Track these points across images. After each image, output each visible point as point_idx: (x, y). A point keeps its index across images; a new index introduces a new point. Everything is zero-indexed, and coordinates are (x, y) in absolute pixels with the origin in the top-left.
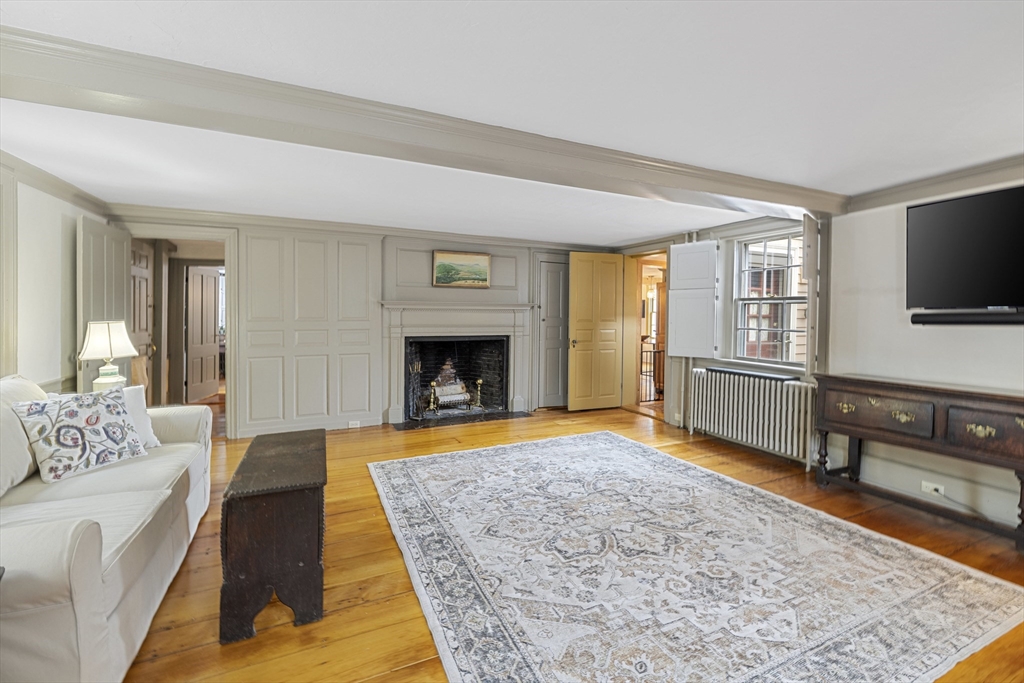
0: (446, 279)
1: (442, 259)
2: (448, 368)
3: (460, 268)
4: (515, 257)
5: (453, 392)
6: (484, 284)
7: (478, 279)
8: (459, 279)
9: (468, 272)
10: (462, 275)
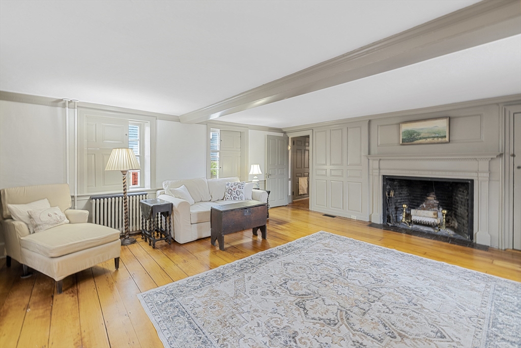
0: (410, 139)
1: (406, 127)
2: (432, 199)
3: (421, 131)
4: (480, 115)
5: (426, 215)
6: (443, 140)
7: (437, 137)
8: (420, 139)
9: (428, 133)
10: (422, 135)
